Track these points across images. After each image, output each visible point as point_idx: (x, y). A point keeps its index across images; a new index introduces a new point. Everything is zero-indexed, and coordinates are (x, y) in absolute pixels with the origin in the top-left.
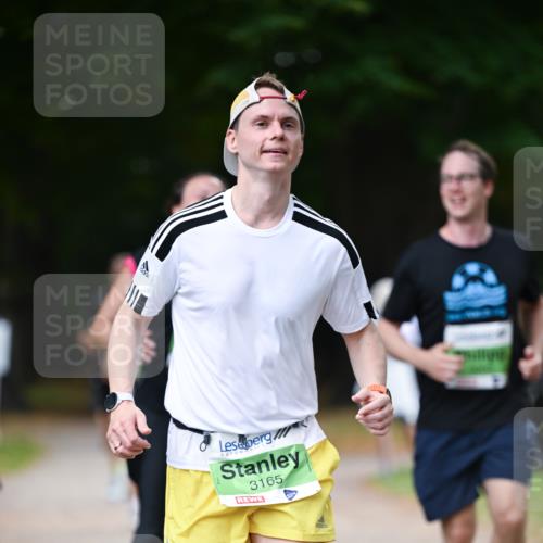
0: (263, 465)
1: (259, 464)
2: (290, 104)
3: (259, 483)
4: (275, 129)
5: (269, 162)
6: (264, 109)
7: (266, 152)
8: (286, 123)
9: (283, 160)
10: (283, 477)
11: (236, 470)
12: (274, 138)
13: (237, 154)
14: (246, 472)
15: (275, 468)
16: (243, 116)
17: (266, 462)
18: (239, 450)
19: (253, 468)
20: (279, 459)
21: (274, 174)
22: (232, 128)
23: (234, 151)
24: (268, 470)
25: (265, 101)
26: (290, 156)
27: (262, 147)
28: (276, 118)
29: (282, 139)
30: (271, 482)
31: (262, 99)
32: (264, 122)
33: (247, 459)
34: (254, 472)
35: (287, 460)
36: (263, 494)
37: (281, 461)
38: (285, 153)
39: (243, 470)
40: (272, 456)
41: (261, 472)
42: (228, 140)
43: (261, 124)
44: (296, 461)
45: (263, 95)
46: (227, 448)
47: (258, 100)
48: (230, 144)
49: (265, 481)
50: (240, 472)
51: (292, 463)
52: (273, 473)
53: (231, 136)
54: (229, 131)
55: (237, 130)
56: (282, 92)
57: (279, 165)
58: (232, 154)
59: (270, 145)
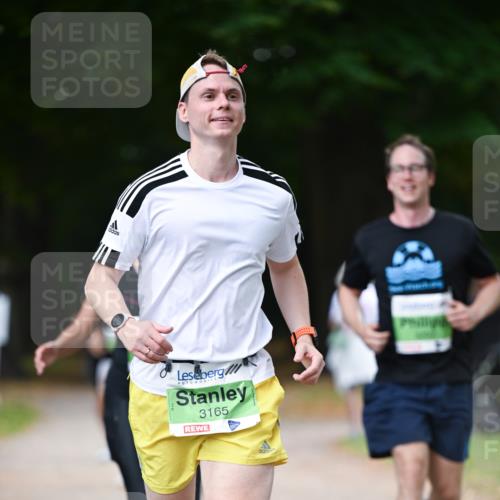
0: (214, 396)
1: (210, 395)
2: (232, 78)
3: (208, 413)
4: (221, 100)
5: (217, 129)
6: (211, 83)
7: (213, 120)
8: (230, 94)
9: (228, 127)
10: (229, 409)
11: (189, 398)
12: (221, 108)
13: (188, 123)
14: (198, 400)
15: (224, 399)
16: (191, 90)
17: (217, 394)
18: (194, 380)
19: (205, 397)
20: (228, 392)
21: (222, 140)
22: (183, 101)
23: (185, 121)
24: (218, 400)
25: (211, 75)
26: (235, 123)
27: (210, 116)
28: (221, 90)
29: (228, 108)
30: (218, 413)
31: (208, 74)
32: (211, 95)
33: (200, 390)
34: (205, 402)
35: (235, 394)
36: (209, 423)
37: (230, 394)
38: (231, 120)
39: (196, 398)
40: (222, 389)
41: (211, 401)
42: (179, 111)
43: (209, 97)
44: (243, 396)
45: (209, 71)
46: (184, 377)
47: (204, 75)
48: (182, 114)
49: (213, 411)
50: (193, 399)
51: (239, 398)
52: (221, 404)
53: (182, 108)
54: (180, 103)
55: (187, 102)
56: (225, 67)
57: (226, 131)
58: (183, 123)
59: (218, 114)
